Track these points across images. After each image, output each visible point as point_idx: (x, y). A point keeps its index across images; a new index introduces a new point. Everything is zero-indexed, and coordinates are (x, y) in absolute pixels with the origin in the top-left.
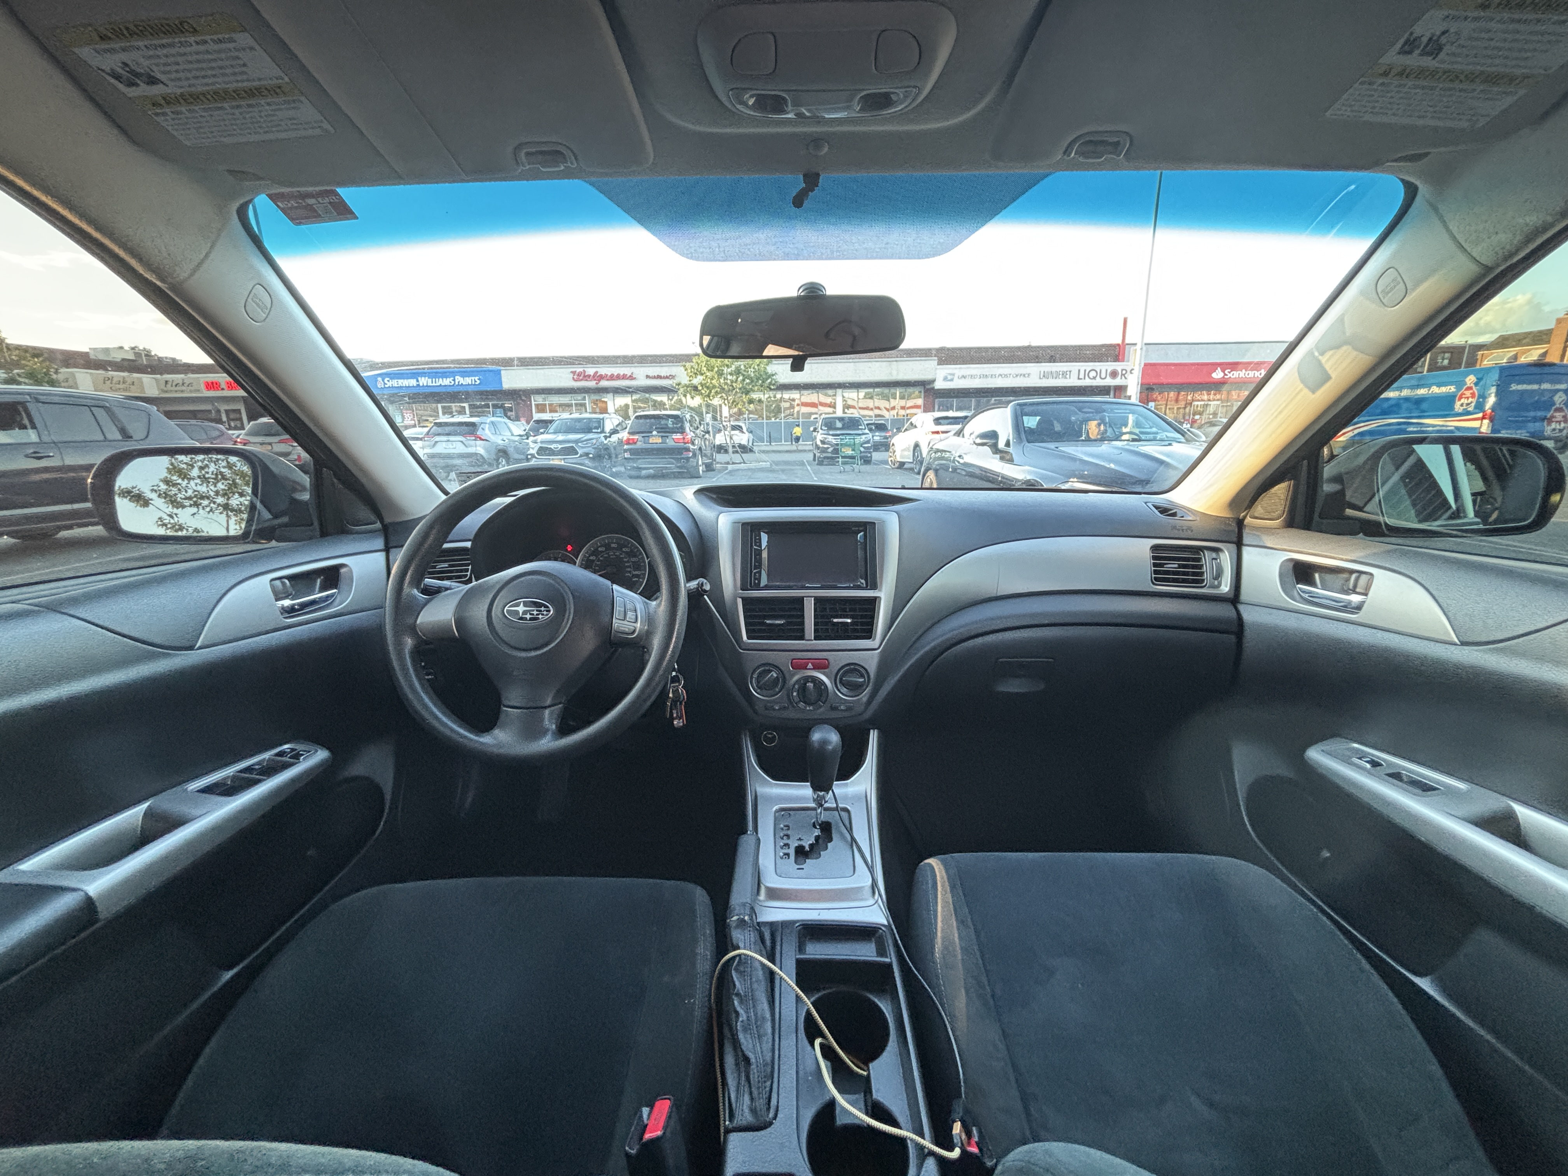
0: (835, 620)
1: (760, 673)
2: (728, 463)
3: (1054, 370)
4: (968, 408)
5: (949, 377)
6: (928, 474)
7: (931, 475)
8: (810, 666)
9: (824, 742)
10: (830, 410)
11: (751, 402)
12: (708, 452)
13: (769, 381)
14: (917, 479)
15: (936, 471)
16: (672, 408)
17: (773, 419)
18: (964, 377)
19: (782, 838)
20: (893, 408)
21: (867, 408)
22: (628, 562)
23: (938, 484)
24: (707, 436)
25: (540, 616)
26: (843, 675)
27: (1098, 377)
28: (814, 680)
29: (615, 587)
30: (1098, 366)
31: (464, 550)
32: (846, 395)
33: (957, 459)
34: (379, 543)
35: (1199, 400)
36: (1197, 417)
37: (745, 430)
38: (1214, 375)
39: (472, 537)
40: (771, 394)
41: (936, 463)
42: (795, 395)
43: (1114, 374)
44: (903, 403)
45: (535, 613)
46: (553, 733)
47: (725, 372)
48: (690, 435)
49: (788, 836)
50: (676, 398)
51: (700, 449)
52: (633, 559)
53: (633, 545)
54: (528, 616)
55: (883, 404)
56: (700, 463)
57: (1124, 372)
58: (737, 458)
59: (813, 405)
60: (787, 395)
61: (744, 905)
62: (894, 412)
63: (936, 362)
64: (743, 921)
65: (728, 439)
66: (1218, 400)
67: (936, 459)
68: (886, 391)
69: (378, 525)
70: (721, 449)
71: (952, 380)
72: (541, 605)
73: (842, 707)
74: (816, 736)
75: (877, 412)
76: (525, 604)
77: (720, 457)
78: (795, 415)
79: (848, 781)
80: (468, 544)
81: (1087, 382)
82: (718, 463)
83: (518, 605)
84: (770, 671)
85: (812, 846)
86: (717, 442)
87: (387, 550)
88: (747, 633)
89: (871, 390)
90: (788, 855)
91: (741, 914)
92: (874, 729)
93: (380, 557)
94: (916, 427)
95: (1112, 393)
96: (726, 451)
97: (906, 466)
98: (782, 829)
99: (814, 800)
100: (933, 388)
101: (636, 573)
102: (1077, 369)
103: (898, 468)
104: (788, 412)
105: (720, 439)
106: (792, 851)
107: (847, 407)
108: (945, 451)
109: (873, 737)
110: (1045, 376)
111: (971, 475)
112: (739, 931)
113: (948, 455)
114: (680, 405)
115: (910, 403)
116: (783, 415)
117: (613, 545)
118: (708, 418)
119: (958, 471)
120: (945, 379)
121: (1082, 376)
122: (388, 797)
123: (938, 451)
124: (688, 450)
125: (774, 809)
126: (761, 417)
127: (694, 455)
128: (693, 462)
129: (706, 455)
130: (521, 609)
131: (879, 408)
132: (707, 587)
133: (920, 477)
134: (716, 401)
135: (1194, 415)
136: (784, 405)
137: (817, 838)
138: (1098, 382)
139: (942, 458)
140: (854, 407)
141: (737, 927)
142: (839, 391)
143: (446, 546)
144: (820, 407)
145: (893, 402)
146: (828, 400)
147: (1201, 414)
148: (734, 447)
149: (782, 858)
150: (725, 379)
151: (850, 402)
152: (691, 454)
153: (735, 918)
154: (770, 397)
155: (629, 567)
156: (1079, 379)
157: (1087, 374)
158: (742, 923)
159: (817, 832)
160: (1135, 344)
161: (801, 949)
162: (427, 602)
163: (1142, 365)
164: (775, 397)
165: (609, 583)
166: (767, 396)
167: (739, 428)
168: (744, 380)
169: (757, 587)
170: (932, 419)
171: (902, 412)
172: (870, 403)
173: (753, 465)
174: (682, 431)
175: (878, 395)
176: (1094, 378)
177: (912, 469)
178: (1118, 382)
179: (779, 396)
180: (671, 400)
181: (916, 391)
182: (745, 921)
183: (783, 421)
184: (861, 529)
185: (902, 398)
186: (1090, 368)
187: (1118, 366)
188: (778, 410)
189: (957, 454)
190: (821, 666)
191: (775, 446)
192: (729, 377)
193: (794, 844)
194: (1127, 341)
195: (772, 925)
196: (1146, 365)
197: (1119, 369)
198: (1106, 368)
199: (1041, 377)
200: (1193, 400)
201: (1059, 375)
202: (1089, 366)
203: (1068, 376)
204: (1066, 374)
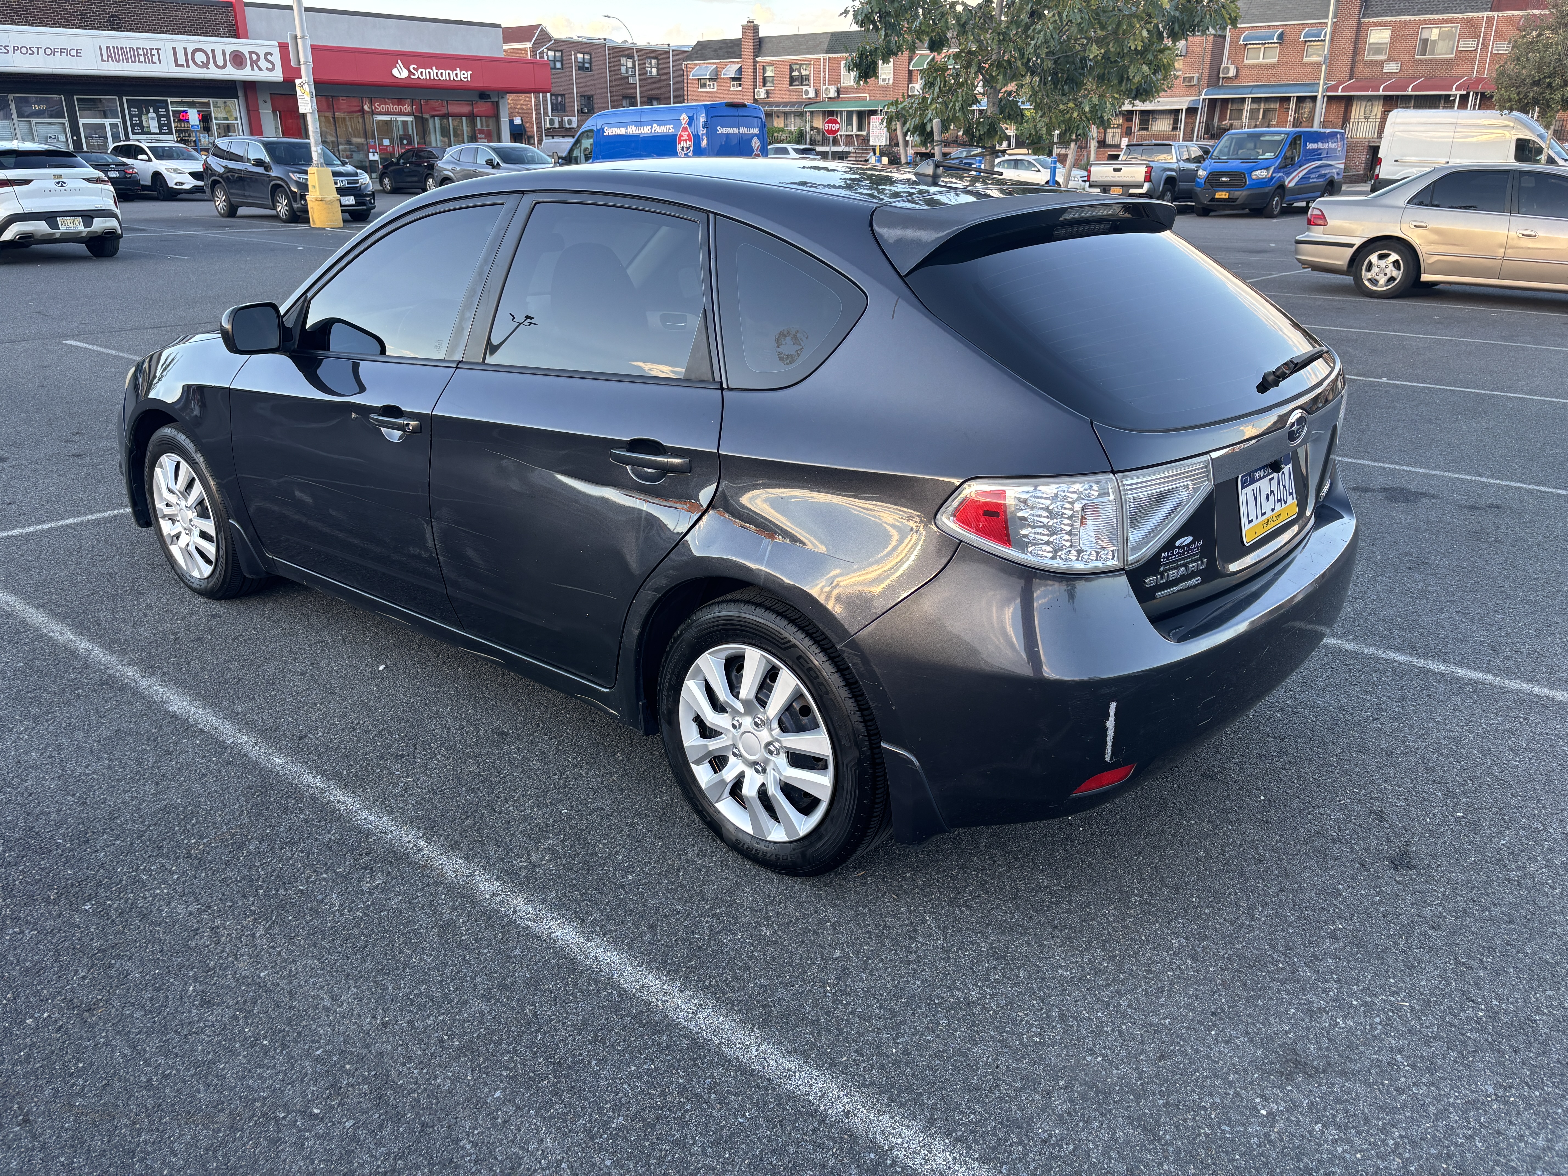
3: (126, 44)
27: (212, 65)
30: (208, 43)
35: (381, 113)
36: (386, 142)
38: (394, 73)
43: (238, 60)
66: (411, 116)
81: (194, 72)
95: (238, 94)
102: (169, 46)
110: (113, 54)
121: (182, 60)
138: (213, 73)
156: (177, 64)
157: (190, 57)
176: (206, 65)
178: (254, 74)
186: (194, 47)
197: (245, 51)
198: (223, 47)
199: (105, 58)
200: (373, 113)
201: (139, 55)
202: (191, 42)
203: (155, 59)
204: (152, 55)
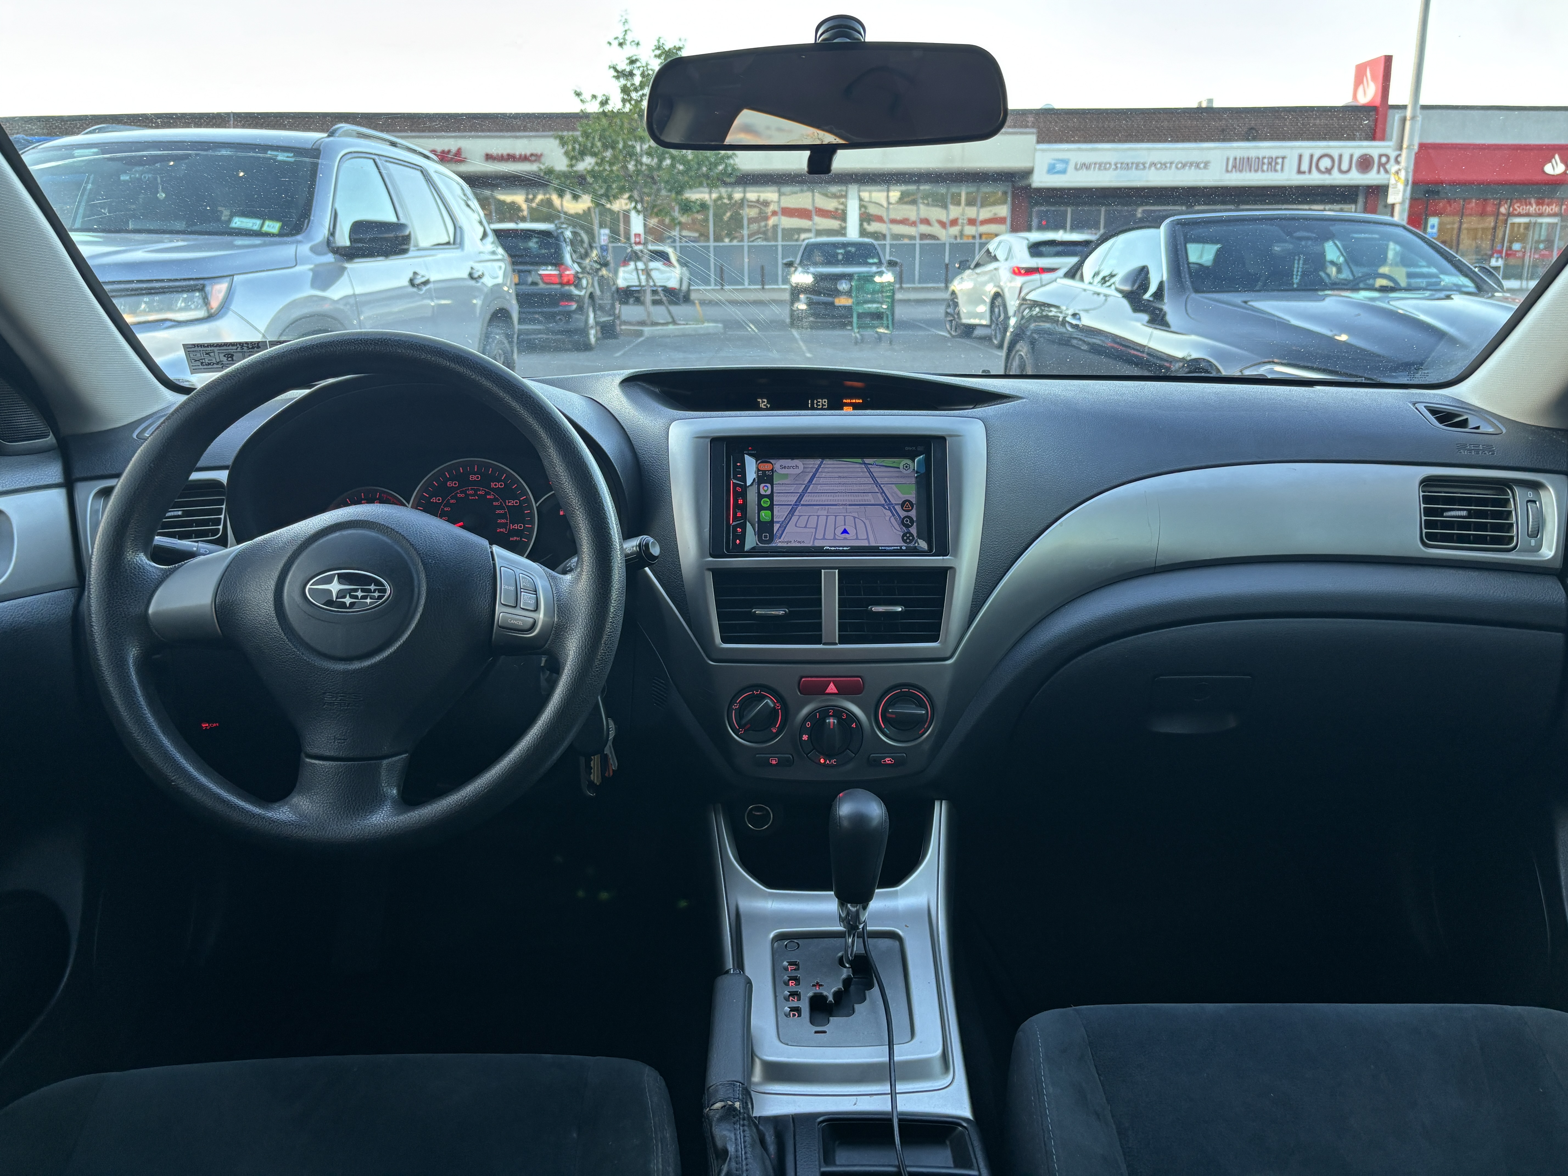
0: (876, 609)
1: (742, 703)
2: (643, 323)
3: (1253, 154)
4: (1096, 226)
5: (1059, 166)
6: (1018, 347)
7: (1023, 349)
8: (832, 688)
9: (860, 820)
10: (834, 224)
11: (686, 207)
12: (607, 301)
13: (721, 168)
14: (999, 357)
15: (1033, 343)
16: (536, 216)
17: (727, 240)
18: (1086, 166)
19: (787, 984)
20: (954, 222)
21: (904, 222)
22: (501, 507)
23: (1036, 366)
24: (604, 272)
25: (368, 601)
26: (890, 703)
27: (1335, 171)
28: (839, 713)
29: (496, 549)
30: (1335, 147)
31: (215, 485)
32: (865, 195)
33: (1069, 319)
34: (54, 472)
35: (1520, 215)
36: (1516, 246)
37: (673, 258)
38: (1548, 169)
39: (230, 462)
40: (723, 191)
41: (1033, 326)
42: (770, 194)
43: (1365, 164)
44: (972, 212)
45: (360, 594)
46: (395, 802)
47: (638, 149)
48: (572, 268)
49: (796, 979)
50: (540, 197)
51: (591, 296)
52: (512, 503)
53: (509, 476)
54: (348, 600)
55: (936, 213)
56: (591, 321)
57: (1384, 160)
58: (660, 313)
59: (803, 213)
60: (752, 195)
61: (732, 1084)
62: (954, 230)
63: (1033, 138)
64: (732, 1109)
65: (643, 278)
66: (1554, 215)
67: (1032, 318)
68: (942, 189)
69: (51, 439)
70: (628, 295)
71: (1064, 172)
72: (369, 581)
73: (888, 760)
74: (845, 809)
75: (924, 229)
76: (342, 578)
77: (629, 312)
78: (770, 234)
79: (898, 888)
80: (223, 476)
81: (1315, 179)
82: (625, 323)
83: (329, 580)
84: (764, 697)
85: (837, 995)
86: (621, 283)
87: (69, 484)
88: (721, 631)
89: (912, 188)
90: (797, 1010)
91: (729, 1099)
92: (941, 800)
93: (58, 497)
94: (995, 259)
95: (1361, 200)
96: (638, 301)
97: (978, 332)
98: (786, 969)
99: (841, 919)
100: (1028, 187)
101: (516, 527)
102: (1296, 153)
103: (960, 336)
104: (754, 227)
105: (626, 277)
106: (805, 1005)
107: (866, 217)
108: (1050, 306)
109: (940, 814)
110: (1240, 165)
111: (1096, 350)
112: (724, 1125)
113: (1053, 312)
114: (547, 213)
115: (986, 213)
116: (745, 232)
117: (473, 478)
118: (604, 235)
119: (1074, 342)
120: (1051, 170)
121: (1305, 167)
122: (75, 926)
123: (1035, 304)
124: (570, 297)
125: (772, 935)
126: (704, 236)
127: (580, 308)
128: (577, 321)
129: (601, 308)
130: (335, 587)
131: (926, 222)
132: (656, 551)
133: (1003, 354)
134: (620, 204)
135: (1511, 242)
136: (750, 213)
137: (847, 982)
138: (1336, 179)
139: (1047, 318)
140: (879, 219)
141: (722, 1119)
142: (853, 190)
143: (195, 476)
144: (817, 219)
145: (954, 212)
146: (831, 205)
147: (1522, 239)
148: (654, 292)
149: (788, 1015)
150: (639, 163)
151: (872, 210)
152: (574, 306)
153: (718, 1105)
154: (720, 198)
155: (503, 516)
156: (1299, 172)
157: (1314, 164)
158: (729, 1113)
159: (845, 973)
160: (1404, 107)
161: (828, 1157)
162: (166, 576)
163: (1416, 148)
164: (730, 197)
165: (485, 542)
166: (714, 196)
167: (663, 256)
168: (673, 166)
169: (739, 551)
170: (1025, 243)
171: (970, 230)
172: (910, 212)
173: (691, 327)
174: (557, 261)
175: (926, 197)
176: (1329, 171)
177: (987, 339)
178: (1372, 178)
179: (738, 196)
180: (532, 200)
181: (998, 190)
182: (735, 1109)
183: (746, 244)
184: (920, 449)
185: (970, 203)
186: (1317, 154)
187: (1374, 148)
188: (737, 220)
189: (1070, 312)
190: (849, 690)
191: (730, 292)
192: (645, 160)
193: (807, 993)
194: (1391, 102)
195: (778, 1122)
196: (1422, 146)
197: (1375, 154)
198: (1350, 151)
199: (1230, 168)
200: (1509, 215)
201: (1263, 163)
202: (1318, 147)
203: (1279, 167)
204: (1276, 163)
